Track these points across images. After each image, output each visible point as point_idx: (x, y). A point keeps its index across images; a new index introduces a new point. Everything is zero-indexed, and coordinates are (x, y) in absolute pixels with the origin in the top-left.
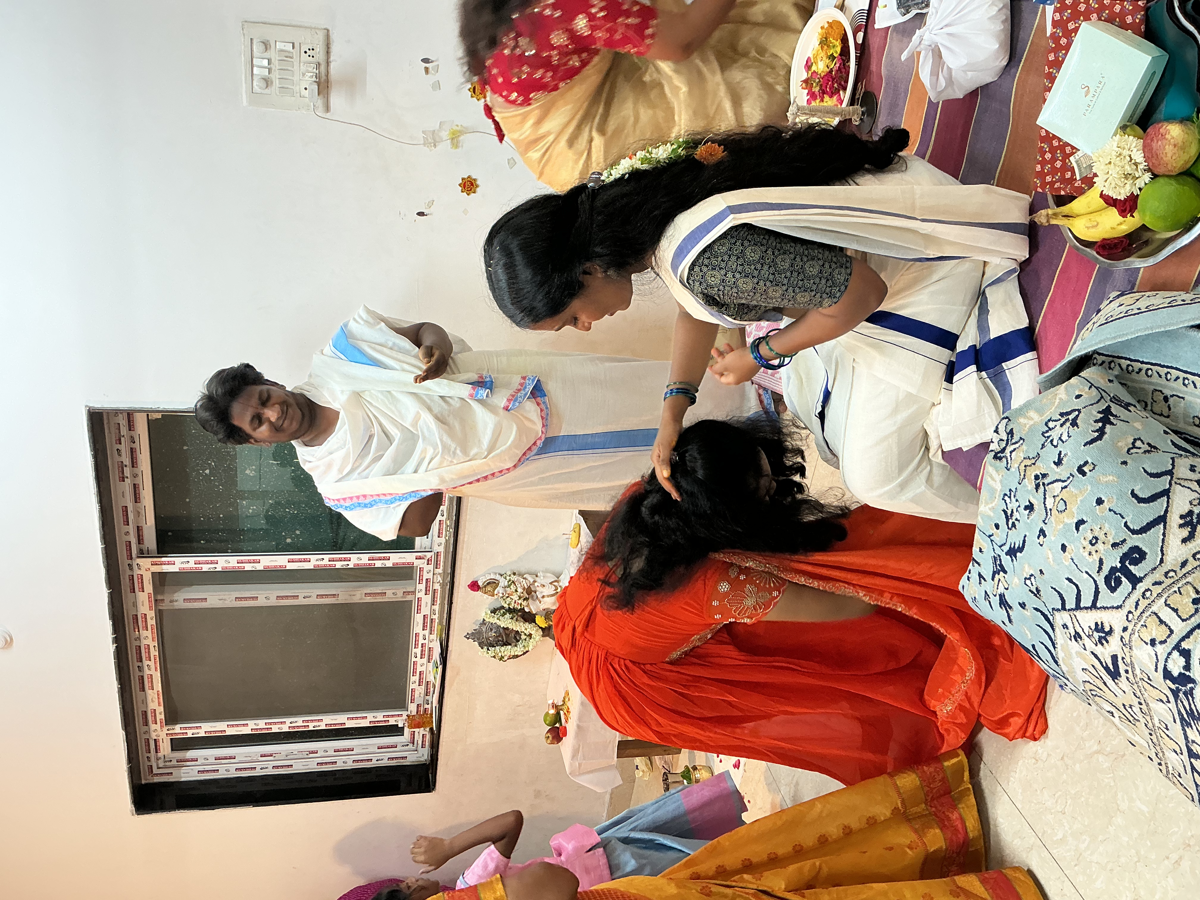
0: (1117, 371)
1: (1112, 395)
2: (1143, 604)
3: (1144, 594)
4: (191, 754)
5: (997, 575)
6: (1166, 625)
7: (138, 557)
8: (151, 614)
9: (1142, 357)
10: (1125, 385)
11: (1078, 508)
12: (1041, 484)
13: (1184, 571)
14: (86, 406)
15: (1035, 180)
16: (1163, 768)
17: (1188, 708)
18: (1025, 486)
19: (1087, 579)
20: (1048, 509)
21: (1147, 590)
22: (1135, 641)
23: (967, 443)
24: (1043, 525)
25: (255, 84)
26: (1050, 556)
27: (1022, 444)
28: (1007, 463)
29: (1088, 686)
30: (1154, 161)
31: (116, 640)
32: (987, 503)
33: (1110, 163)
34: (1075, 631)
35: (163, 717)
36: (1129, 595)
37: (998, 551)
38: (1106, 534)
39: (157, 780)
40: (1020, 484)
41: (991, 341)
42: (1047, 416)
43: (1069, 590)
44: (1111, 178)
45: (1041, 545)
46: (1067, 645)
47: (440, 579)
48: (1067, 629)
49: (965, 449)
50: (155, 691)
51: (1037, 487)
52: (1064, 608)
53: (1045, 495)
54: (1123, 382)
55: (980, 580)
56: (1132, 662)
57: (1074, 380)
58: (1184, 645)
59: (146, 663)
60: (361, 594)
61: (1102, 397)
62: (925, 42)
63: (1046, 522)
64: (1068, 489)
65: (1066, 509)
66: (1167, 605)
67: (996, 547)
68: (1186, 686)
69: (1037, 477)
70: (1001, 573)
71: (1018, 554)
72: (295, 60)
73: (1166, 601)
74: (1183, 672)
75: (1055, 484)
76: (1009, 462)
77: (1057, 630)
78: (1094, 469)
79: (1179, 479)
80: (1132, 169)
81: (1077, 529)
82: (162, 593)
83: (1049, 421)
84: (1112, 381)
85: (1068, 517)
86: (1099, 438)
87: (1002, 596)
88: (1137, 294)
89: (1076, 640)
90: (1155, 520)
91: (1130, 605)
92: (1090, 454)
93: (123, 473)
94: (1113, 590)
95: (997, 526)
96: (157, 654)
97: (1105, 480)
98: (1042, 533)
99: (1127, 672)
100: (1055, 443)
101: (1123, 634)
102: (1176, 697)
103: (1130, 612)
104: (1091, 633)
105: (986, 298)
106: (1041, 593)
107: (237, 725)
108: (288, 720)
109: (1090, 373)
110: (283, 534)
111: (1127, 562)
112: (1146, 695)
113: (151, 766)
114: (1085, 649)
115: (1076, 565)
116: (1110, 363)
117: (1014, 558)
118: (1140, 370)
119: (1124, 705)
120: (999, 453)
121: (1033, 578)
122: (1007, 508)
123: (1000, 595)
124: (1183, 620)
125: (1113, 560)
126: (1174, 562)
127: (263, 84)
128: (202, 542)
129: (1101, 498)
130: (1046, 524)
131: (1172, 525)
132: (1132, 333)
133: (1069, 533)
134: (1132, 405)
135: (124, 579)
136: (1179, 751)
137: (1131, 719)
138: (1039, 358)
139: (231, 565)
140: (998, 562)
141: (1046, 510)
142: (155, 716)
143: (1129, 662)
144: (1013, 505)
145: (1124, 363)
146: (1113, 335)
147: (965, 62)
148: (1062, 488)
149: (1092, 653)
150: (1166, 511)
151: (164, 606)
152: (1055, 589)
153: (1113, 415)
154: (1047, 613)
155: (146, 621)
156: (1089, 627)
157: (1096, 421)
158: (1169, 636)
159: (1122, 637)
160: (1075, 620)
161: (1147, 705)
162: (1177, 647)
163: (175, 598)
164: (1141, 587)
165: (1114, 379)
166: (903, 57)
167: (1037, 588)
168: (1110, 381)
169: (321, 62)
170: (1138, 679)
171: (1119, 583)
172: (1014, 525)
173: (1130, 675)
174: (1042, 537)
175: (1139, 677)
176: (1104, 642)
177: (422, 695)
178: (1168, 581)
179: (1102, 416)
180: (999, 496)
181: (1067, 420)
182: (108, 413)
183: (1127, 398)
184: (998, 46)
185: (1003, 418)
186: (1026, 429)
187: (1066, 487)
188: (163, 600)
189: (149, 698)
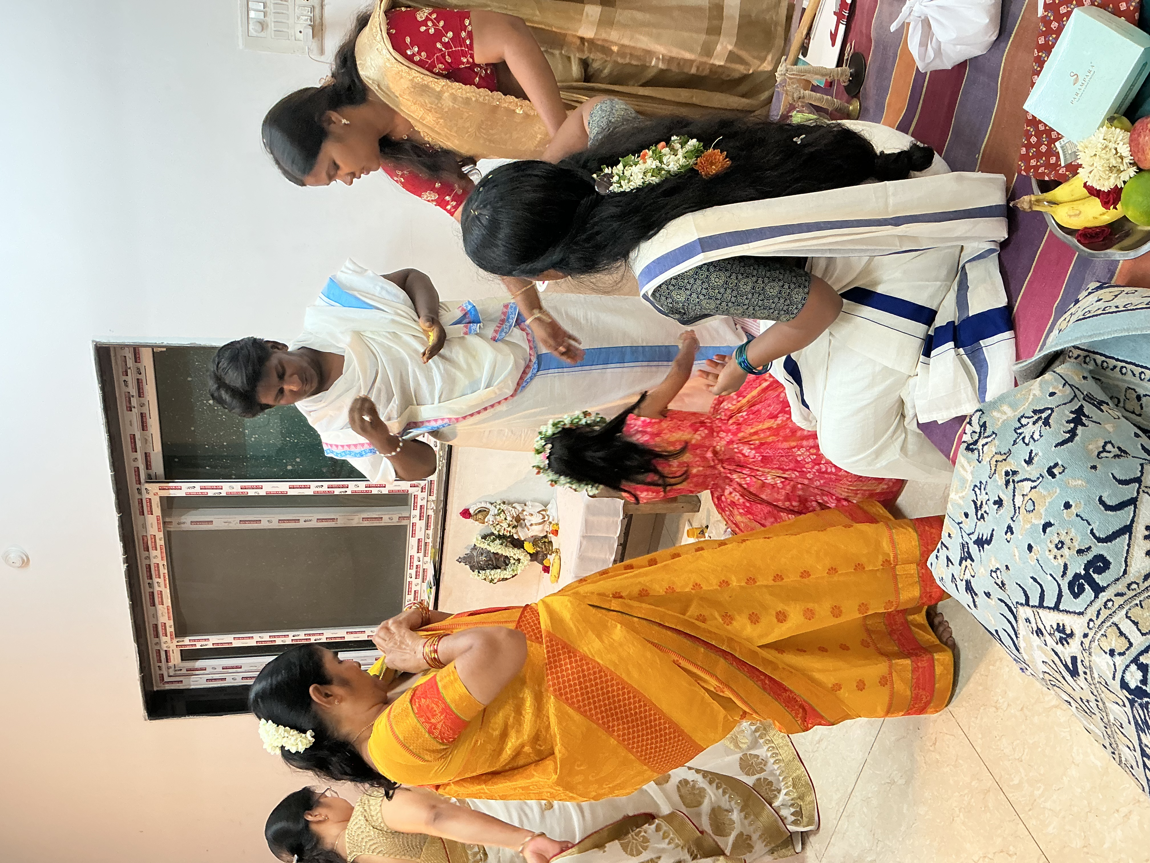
2: (1105, 613)
3: (1106, 603)
4: (200, 664)
6: (1126, 638)
7: (147, 482)
8: (160, 535)
9: (1118, 355)
10: (1099, 380)
11: (1046, 510)
14: (93, 341)
15: (1019, 163)
16: (1117, 757)
17: (1143, 717)
18: (995, 481)
21: (1109, 600)
23: (942, 417)
24: (1011, 522)
25: (251, 27)
26: (1017, 554)
30: (1140, 155)
31: (127, 561)
32: (957, 492)
33: (1095, 155)
35: (172, 630)
36: (1091, 603)
37: (966, 538)
39: (168, 687)
41: (968, 318)
44: (1095, 170)
45: (1008, 542)
47: (433, 505)
49: (940, 422)
50: (165, 606)
51: (1007, 483)
52: (1027, 603)
53: (1014, 492)
54: (1097, 377)
57: (1048, 376)
58: (1142, 659)
59: (156, 580)
60: (359, 518)
61: (1075, 396)
62: (915, 14)
64: (1037, 489)
66: (1127, 617)
67: (965, 535)
68: (1141, 699)
70: (968, 560)
71: (986, 546)
72: (290, 3)
73: (1127, 613)
74: (1140, 685)
75: (1025, 483)
77: (1020, 622)
78: (1063, 471)
79: (1146, 487)
80: (1117, 162)
81: (1044, 531)
82: (170, 516)
83: (1022, 417)
85: (1036, 518)
86: (1070, 440)
87: (968, 583)
88: (1116, 289)
89: (1038, 635)
90: (1120, 529)
91: (1091, 612)
92: (1060, 456)
93: (130, 403)
94: (1076, 596)
95: (966, 515)
96: (166, 571)
98: (1010, 529)
99: (1085, 673)
100: (1027, 441)
101: (1084, 640)
102: (1132, 706)
103: (1091, 620)
105: (966, 274)
107: (243, 638)
108: (291, 634)
110: (284, 461)
111: (1091, 570)
112: (1103, 695)
113: (163, 674)
114: (1046, 645)
116: (1085, 357)
118: (1115, 367)
120: (971, 444)
121: (998, 572)
123: (966, 581)
124: (1143, 634)
125: (1078, 567)
126: (1137, 575)
127: (259, 27)
128: (207, 468)
131: (1137, 535)
134: (1105, 403)
135: (134, 502)
136: (1132, 748)
137: (1088, 711)
138: (1016, 337)
139: (234, 490)
140: (966, 550)
142: (166, 629)
143: (1088, 665)
144: (982, 497)
145: (1100, 359)
147: (954, 35)
148: (1032, 488)
150: (1133, 521)
151: (172, 528)
152: (1019, 585)
153: (1085, 416)
154: (1011, 605)
155: (155, 542)
157: (1068, 422)
158: (1127, 649)
159: (1082, 642)
161: (1104, 703)
162: (1135, 660)
163: (182, 521)
164: (1104, 596)
165: (1089, 376)
166: (893, 28)
167: (1002, 582)
168: (1085, 378)
169: (316, 6)
170: (1096, 682)
171: (1082, 590)
172: (982, 517)
173: (1088, 677)
174: (1009, 533)
176: (1065, 643)
178: (1131, 593)
179: (1074, 416)
181: (1040, 418)
182: (114, 347)
183: (1100, 395)
184: (988, 20)
185: (977, 411)
186: (999, 423)
187: (1035, 487)
188: (171, 522)
189: (160, 613)
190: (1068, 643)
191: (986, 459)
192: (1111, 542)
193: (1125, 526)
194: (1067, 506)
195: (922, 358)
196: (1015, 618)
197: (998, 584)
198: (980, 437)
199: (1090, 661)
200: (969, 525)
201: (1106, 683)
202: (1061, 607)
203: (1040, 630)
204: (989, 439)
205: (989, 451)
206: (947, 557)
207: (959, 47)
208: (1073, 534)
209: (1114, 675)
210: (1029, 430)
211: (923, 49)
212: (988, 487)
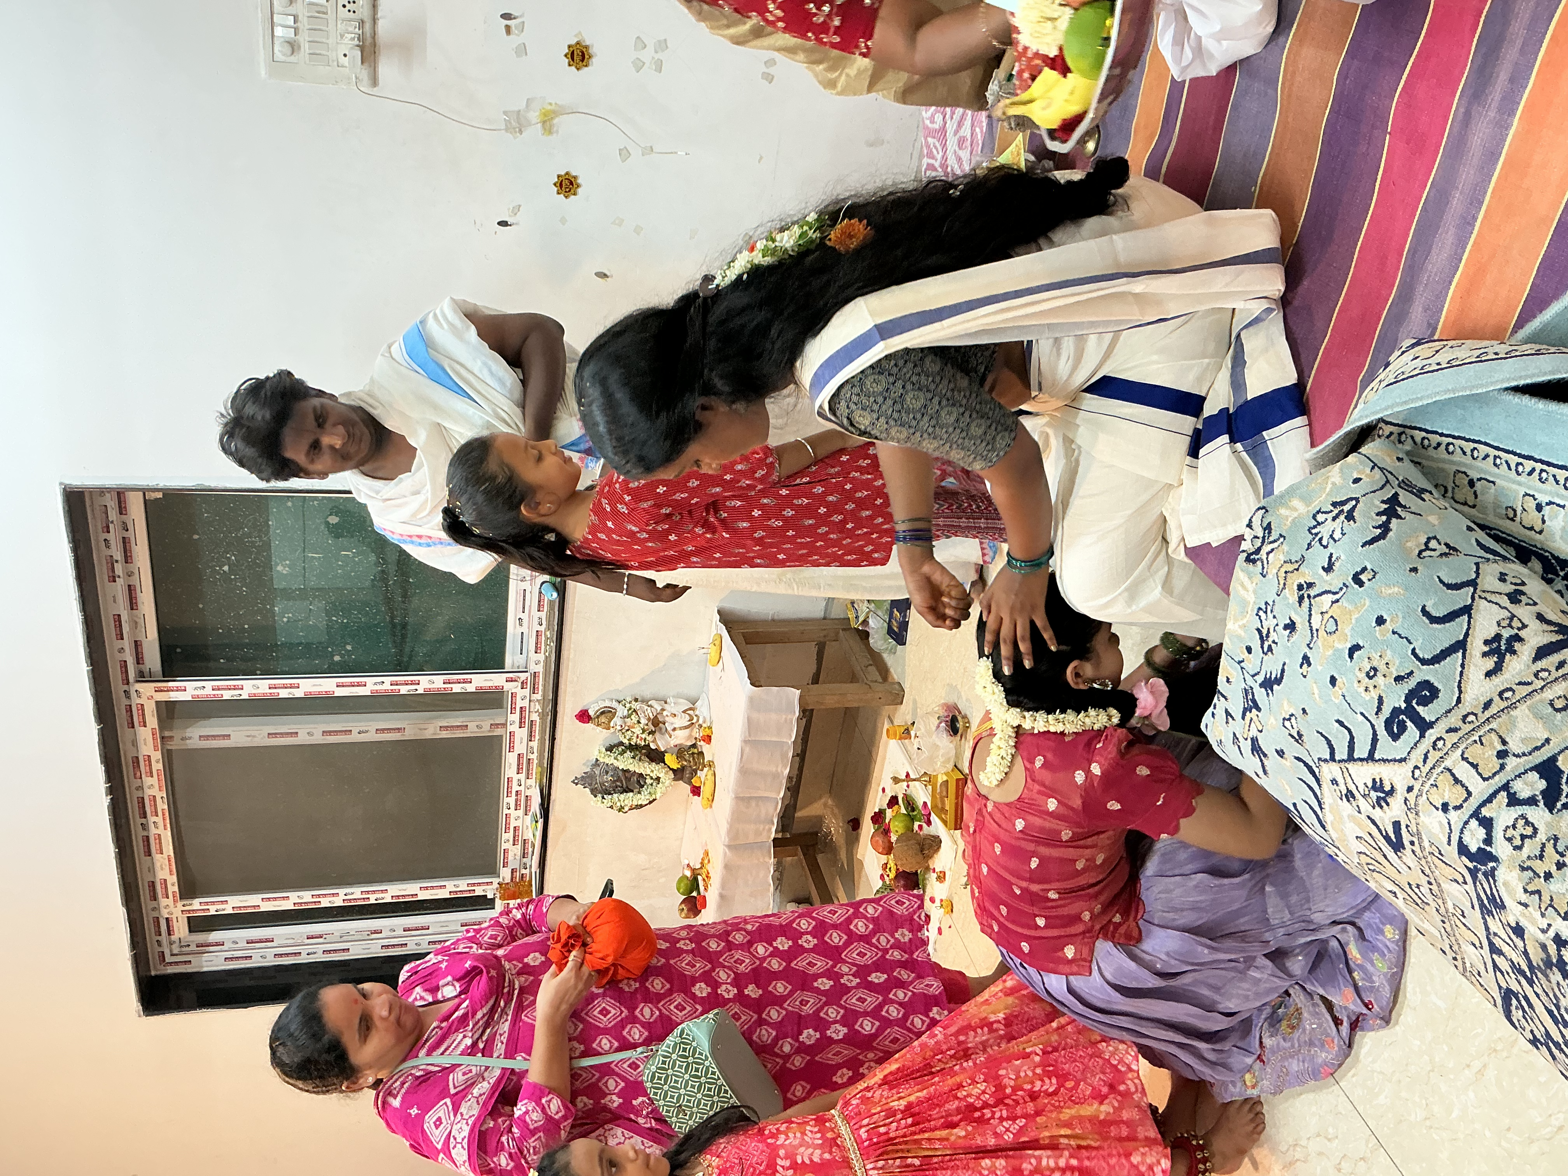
0: (1408, 446)
2: (1434, 756)
3: (1435, 743)
4: (215, 936)
6: (1463, 786)
7: (138, 681)
8: (156, 756)
10: (1419, 464)
11: (1353, 629)
13: (1487, 714)
14: (61, 484)
16: (1459, 963)
17: (1489, 893)
18: (1286, 598)
23: (1217, 537)
24: (1307, 650)
25: (276, 49)
26: (1316, 691)
31: (111, 791)
32: (1236, 620)
35: (176, 889)
36: (1416, 745)
37: (1250, 681)
39: (171, 970)
41: (1247, 402)
43: (1340, 736)
45: (1305, 677)
46: (1337, 805)
47: (538, 707)
50: (165, 855)
51: (1301, 599)
52: (1333, 758)
53: (1310, 611)
57: (1352, 458)
58: (1485, 812)
59: (152, 819)
60: (436, 727)
61: (1388, 481)
66: (1463, 759)
67: (1247, 677)
68: (1485, 865)
69: (1300, 587)
70: (1254, 710)
71: (1275, 687)
72: (331, 15)
73: (1463, 753)
74: (1483, 846)
75: (1324, 597)
81: (1351, 656)
82: (171, 729)
83: (1318, 512)
85: (1339, 640)
86: (1382, 536)
87: (1254, 741)
89: (1348, 801)
90: (1451, 646)
91: (1416, 758)
92: (1370, 557)
93: (113, 571)
94: (1395, 737)
95: (1249, 650)
96: (166, 807)
98: (1306, 660)
99: (1412, 843)
100: (1324, 542)
101: (1408, 796)
103: (1416, 767)
107: (275, 899)
108: (342, 892)
110: (330, 649)
113: (163, 952)
114: (1359, 812)
116: (1400, 434)
121: (1293, 718)
123: (1252, 739)
124: (1484, 779)
125: (1396, 699)
126: (1475, 703)
127: (288, 50)
128: (222, 660)
131: (1474, 653)
132: (1428, 397)
134: (1427, 491)
135: (119, 710)
136: (1478, 945)
137: (1419, 902)
139: (260, 691)
140: (1250, 697)
142: (166, 888)
143: (1415, 830)
144: (1269, 623)
149: (1369, 817)
150: (1467, 635)
151: (173, 745)
152: (1321, 734)
153: (1401, 505)
154: (1311, 763)
155: (150, 765)
157: (1378, 514)
158: (1466, 800)
159: (1406, 799)
161: (1439, 885)
162: (1476, 814)
163: (188, 735)
164: (1432, 734)
168: (1399, 459)
169: (365, 19)
171: (1403, 728)
172: (1270, 649)
173: (1416, 848)
174: (1305, 665)
176: (1383, 804)
177: (518, 858)
178: (1468, 728)
180: (1252, 610)
182: (90, 492)
183: (1421, 482)
185: (1259, 509)
186: (1288, 523)
187: (1337, 601)
188: (171, 737)
189: (158, 865)
190: (1388, 804)
191: (1272, 571)
192: (1439, 662)
193: (1458, 642)
196: (1318, 780)
197: (1293, 737)
198: (1263, 542)
200: (1252, 663)
201: (1440, 854)
202: (1377, 756)
203: (1351, 792)
204: (1275, 545)
205: (1277, 559)
206: (1226, 711)
207: (1224, 43)
208: (1389, 656)
209: (1449, 837)
210: (1326, 528)
211: (1179, 48)
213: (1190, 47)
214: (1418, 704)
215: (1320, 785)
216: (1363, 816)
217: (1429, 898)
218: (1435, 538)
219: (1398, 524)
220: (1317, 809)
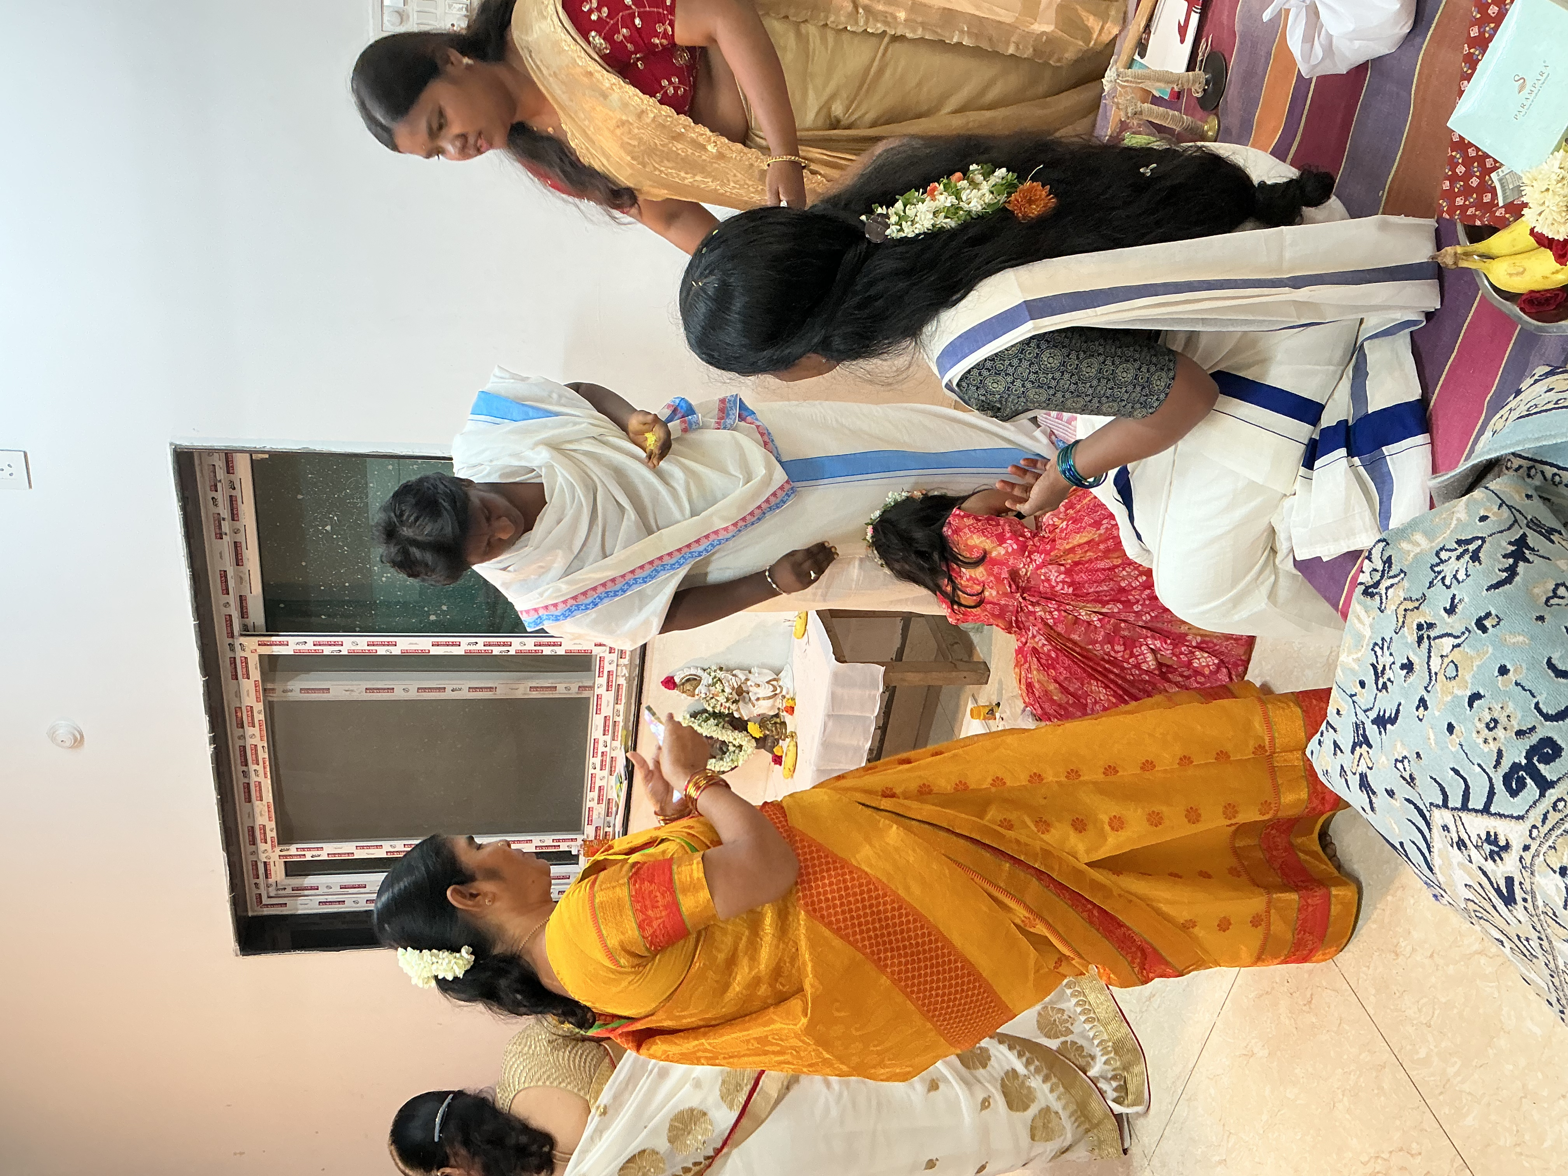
0: (1538, 481)
1: (1529, 517)
2: (1553, 818)
4: (310, 881)
5: (1358, 748)
7: (242, 635)
8: (259, 707)
10: (1549, 500)
11: (1474, 676)
12: (1425, 636)
14: (171, 444)
15: (1441, 201)
19: (1479, 773)
20: (1433, 672)
21: (1561, 799)
22: (1540, 867)
23: (1328, 552)
24: (1424, 693)
25: (385, 19)
26: (1432, 737)
27: (1403, 579)
28: (1381, 603)
29: (1471, 906)
31: (214, 740)
32: (1350, 653)
33: (1548, 190)
34: (1459, 837)
35: (274, 834)
36: (1535, 803)
37: (1362, 716)
38: (1509, 716)
39: (267, 912)
40: (1397, 633)
41: (1367, 416)
42: (1439, 543)
43: (1455, 784)
44: (1547, 210)
45: (1421, 720)
47: (625, 671)
48: (1449, 832)
49: (1325, 560)
50: (265, 802)
51: (1420, 640)
52: (1445, 805)
53: (1429, 652)
55: (1335, 750)
56: (1533, 892)
57: (1478, 494)
59: (252, 767)
60: (526, 688)
61: (1516, 521)
63: (1429, 689)
64: (1461, 649)
65: (1457, 675)
69: (1420, 627)
70: (1364, 746)
71: (1389, 726)
75: (1445, 639)
76: (1384, 600)
77: (1434, 830)
78: (1498, 623)
81: (1471, 705)
82: (273, 681)
83: (1441, 549)
84: (1531, 496)
85: (1459, 688)
86: (1508, 581)
87: (1363, 778)
89: (1459, 849)
91: (1535, 816)
92: (1494, 602)
93: (220, 528)
94: (1514, 793)
95: (1362, 684)
96: (266, 756)
97: (1513, 641)
98: (1423, 702)
99: (1525, 900)
100: (1447, 582)
101: (1523, 854)
103: (1534, 827)
104: (1480, 844)
105: (1365, 355)
106: (1417, 782)
109: (1501, 484)
110: (426, 609)
111: (1535, 759)
112: (1549, 931)
113: (260, 894)
115: (1466, 754)
116: (1529, 468)
117: (1382, 730)
119: (1518, 936)
120: (1370, 587)
121: (1406, 761)
122: (1377, 662)
123: (1361, 775)
125: (1516, 754)
127: (396, 19)
128: (323, 617)
129: (1505, 666)
130: (1428, 692)
133: (1458, 710)
134: (1556, 531)
135: (224, 662)
137: (1527, 954)
138: (1432, 443)
139: (359, 647)
140: (1361, 732)
141: (1430, 672)
142: (265, 833)
143: (1529, 889)
144: (1385, 659)
145: (1549, 471)
146: (1536, 436)
147: (1351, 27)
148: (1454, 647)
149: (1480, 868)
151: (275, 697)
152: (1435, 780)
153: (1529, 548)
154: (1422, 807)
155: (253, 716)
156: (1478, 835)
157: (1505, 556)
159: (1521, 858)
160: (1459, 823)
161: (1550, 942)
163: (289, 687)
164: (1552, 794)
166: (1266, 16)
167: (1411, 775)
168: (1528, 497)
170: (1539, 912)
171: (1522, 785)
172: (1385, 686)
173: (1529, 905)
174: (1422, 709)
175: (1540, 910)
176: (1497, 858)
177: (602, 816)
180: (1368, 645)
181: (1468, 550)
182: (200, 453)
183: (1550, 521)
184: (1398, 6)
185: (1379, 541)
186: (1410, 558)
187: (1459, 645)
188: (273, 689)
189: (257, 811)
190: (1501, 859)
191: (1391, 608)
192: (1563, 720)
194: (1503, 670)
195: (1303, 470)
196: (1428, 824)
197: (1404, 779)
198: (1382, 577)
199: (1532, 883)
200: (1365, 698)
202: (1493, 810)
203: (1463, 841)
204: (1396, 580)
205: (1396, 596)
206: (1335, 743)
207: (1357, 43)
208: (1510, 708)
211: (1308, 45)
212: (1393, 645)
213: (1320, 43)
214: (1539, 761)
215: (1430, 830)
216: (1474, 867)
217: (1539, 952)
218: (1563, 584)
219: (1526, 570)
220: (1427, 854)
